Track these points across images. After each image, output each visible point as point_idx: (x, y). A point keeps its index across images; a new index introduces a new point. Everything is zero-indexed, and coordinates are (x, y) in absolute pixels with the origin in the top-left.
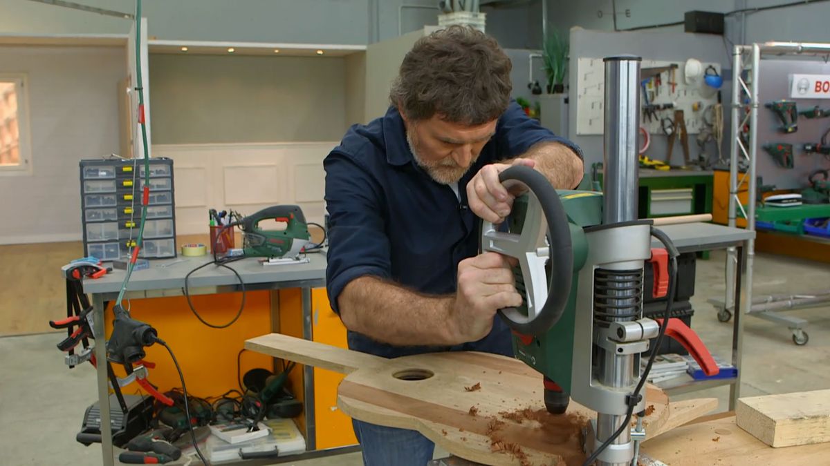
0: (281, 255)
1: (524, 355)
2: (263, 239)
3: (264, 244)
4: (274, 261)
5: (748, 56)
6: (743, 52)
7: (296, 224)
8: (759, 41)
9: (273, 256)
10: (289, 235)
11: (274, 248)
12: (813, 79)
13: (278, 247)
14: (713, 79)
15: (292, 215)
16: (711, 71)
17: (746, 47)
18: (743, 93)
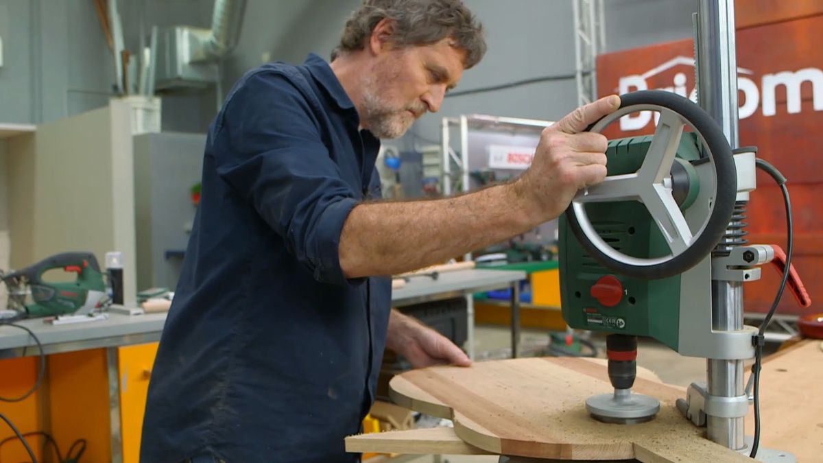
0: (72, 311)
1: (601, 322)
2: (52, 292)
3: (54, 299)
4: (64, 320)
5: (455, 127)
6: (450, 124)
7: (91, 273)
8: (466, 113)
9: (63, 313)
10: (83, 286)
11: (66, 303)
12: (506, 151)
13: (70, 300)
14: (392, 161)
15: (86, 263)
16: (389, 154)
17: (454, 120)
18: (452, 162)
